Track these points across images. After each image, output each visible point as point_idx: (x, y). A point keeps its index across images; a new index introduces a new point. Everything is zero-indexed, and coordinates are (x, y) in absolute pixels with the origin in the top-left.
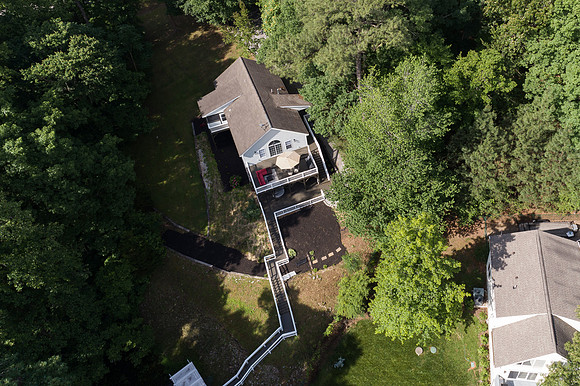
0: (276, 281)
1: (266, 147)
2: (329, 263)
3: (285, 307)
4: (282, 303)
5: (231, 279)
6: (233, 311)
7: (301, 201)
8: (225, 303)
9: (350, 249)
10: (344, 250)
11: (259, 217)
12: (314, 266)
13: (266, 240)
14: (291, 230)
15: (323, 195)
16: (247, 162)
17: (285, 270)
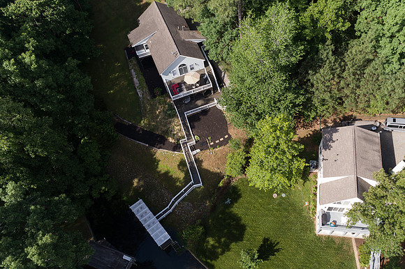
0: (188, 155)
1: (177, 68)
2: (221, 144)
3: (194, 170)
4: (192, 168)
5: (160, 153)
6: (163, 172)
7: (201, 106)
8: (157, 167)
9: (233, 137)
10: (230, 136)
11: (175, 115)
12: (211, 146)
13: (180, 130)
14: (196, 124)
15: (216, 101)
16: (165, 78)
17: (193, 148)
